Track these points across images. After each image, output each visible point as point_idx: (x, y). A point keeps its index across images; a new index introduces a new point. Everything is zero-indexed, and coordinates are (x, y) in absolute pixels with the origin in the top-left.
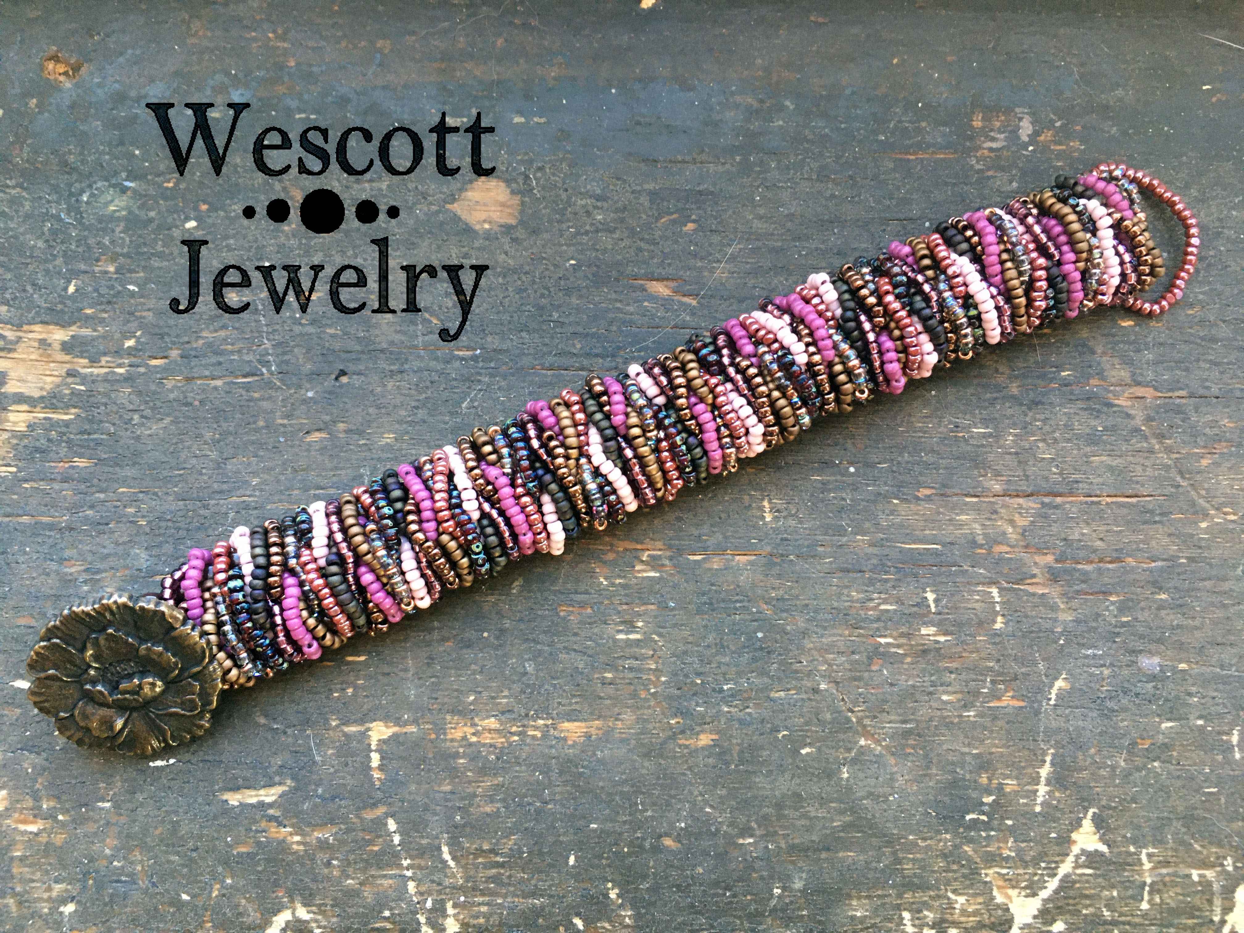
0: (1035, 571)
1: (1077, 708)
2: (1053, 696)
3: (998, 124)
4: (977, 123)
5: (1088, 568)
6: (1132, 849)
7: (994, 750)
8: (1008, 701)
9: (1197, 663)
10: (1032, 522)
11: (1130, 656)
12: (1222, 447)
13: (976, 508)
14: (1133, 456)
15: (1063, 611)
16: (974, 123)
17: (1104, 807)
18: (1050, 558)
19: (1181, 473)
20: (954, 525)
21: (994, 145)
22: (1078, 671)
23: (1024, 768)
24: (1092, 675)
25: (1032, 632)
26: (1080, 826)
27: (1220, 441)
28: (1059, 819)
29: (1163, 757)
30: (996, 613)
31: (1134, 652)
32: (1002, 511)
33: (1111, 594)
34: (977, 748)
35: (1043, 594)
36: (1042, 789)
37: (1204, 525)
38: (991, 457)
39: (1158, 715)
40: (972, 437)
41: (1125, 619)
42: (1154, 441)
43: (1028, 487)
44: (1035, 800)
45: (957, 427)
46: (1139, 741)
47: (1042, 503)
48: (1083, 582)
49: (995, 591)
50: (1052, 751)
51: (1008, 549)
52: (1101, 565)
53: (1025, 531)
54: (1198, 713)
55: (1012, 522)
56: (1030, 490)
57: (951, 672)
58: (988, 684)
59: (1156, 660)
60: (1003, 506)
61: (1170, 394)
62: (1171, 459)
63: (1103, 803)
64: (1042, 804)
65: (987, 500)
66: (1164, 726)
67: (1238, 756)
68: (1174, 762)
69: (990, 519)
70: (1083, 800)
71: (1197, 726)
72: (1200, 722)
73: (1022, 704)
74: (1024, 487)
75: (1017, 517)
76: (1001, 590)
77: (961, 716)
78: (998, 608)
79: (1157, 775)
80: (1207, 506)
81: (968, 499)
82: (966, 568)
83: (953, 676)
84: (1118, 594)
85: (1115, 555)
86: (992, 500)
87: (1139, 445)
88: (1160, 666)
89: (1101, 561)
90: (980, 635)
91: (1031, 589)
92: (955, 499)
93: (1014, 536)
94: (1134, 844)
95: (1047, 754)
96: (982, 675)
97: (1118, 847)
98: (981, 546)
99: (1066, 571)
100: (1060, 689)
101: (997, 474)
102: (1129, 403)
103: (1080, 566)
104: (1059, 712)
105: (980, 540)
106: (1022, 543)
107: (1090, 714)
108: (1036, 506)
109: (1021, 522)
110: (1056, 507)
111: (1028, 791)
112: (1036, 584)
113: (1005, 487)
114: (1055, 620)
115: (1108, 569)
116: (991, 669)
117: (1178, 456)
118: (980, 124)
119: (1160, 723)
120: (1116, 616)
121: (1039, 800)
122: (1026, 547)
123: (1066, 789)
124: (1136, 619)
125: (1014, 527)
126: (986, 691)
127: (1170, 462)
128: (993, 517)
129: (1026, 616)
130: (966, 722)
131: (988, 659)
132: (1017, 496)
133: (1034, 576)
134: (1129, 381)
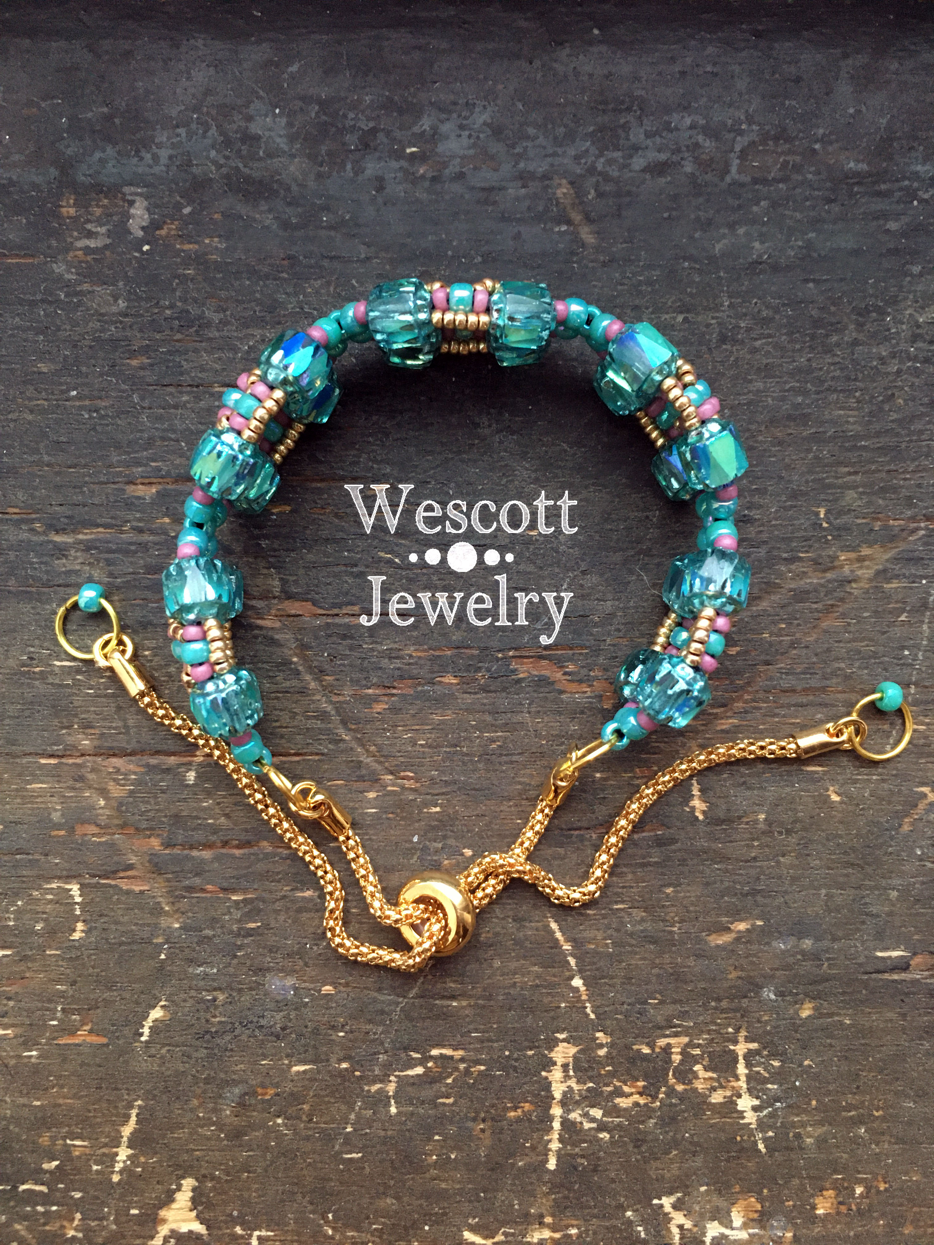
0: (133, 860)
1: (178, 1046)
2: (146, 1031)
3: (98, 211)
4: (69, 211)
5: (207, 854)
6: (238, 1230)
7: (61, 1101)
8: (83, 1036)
9: (347, 985)
10: (131, 792)
11: (255, 974)
12: (403, 689)
13: (54, 773)
14: (277, 698)
15: (167, 914)
16: (64, 210)
17: (204, 1176)
18: (155, 843)
19: (344, 723)
20: (23, 797)
21: (92, 243)
22: (183, 996)
23: (100, 1124)
24: (202, 1001)
25: (121, 944)
26: (173, 1201)
27: (402, 678)
28: (143, 1191)
29: (291, 1111)
30: (77, 919)
31: (260, 970)
32: (91, 776)
33: (234, 891)
34: (38, 1100)
35: (142, 892)
36: (123, 1153)
37: (372, 795)
38: (78, 701)
39: (288, 1056)
40: (52, 673)
41: (252, 925)
42: (308, 677)
43: (128, 742)
44: (113, 1166)
45: (31, 659)
46: (260, 1090)
47: (147, 765)
48: (197, 875)
49: (75, 889)
50: (140, 1102)
51: (95, 830)
52: (224, 851)
53: (121, 804)
54: (342, 1054)
55: (103, 792)
56: (130, 748)
57: (9, 999)
58: (59, 1015)
59: (290, 981)
60: (93, 770)
61: (336, 611)
62: (331, 702)
63: (203, 1171)
64: (121, 1172)
65: (71, 761)
66: (295, 1069)
67: (393, 1110)
68: (304, 1118)
69: (73, 789)
70: (178, 1166)
71: (341, 1071)
72: (344, 1065)
73: (105, 1040)
74: (122, 742)
75: (111, 786)
76: (83, 887)
77: (19, 1057)
78: (78, 912)
79: (280, 1137)
80: (378, 767)
81: (43, 761)
82: (37, 857)
83: (11, 1003)
84: (245, 891)
85: (243, 837)
86: (79, 761)
87: (288, 684)
88: (296, 989)
89: (225, 844)
90: (50, 948)
91: (124, 885)
92: (25, 761)
93: (108, 812)
94: (241, 1225)
95: (132, 1107)
96: (50, 1001)
97: (220, 1228)
98: (58, 826)
99: (175, 860)
100: (156, 1021)
101: (86, 726)
102: (278, 625)
103: (195, 853)
104: (153, 1051)
105: (56, 816)
106: (116, 822)
107: (195, 1055)
108: (137, 770)
109: (116, 792)
110: (168, 770)
111: (104, 1154)
112: (134, 877)
113: (96, 743)
114: (156, 926)
115: (233, 857)
116: (62, 995)
117: (341, 698)
118: (72, 211)
119: (290, 1066)
120: (239, 921)
121: (118, 1167)
122: (123, 826)
123: (156, 1153)
124: (267, 926)
125: (105, 799)
126: (55, 1023)
127: (329, 708)
128: (78, 785)
129: (117, 923)
130: (26, 1065)
131: (59, 982)
132: (114, 755)
133: (130, 867)
134: (277, 591)
